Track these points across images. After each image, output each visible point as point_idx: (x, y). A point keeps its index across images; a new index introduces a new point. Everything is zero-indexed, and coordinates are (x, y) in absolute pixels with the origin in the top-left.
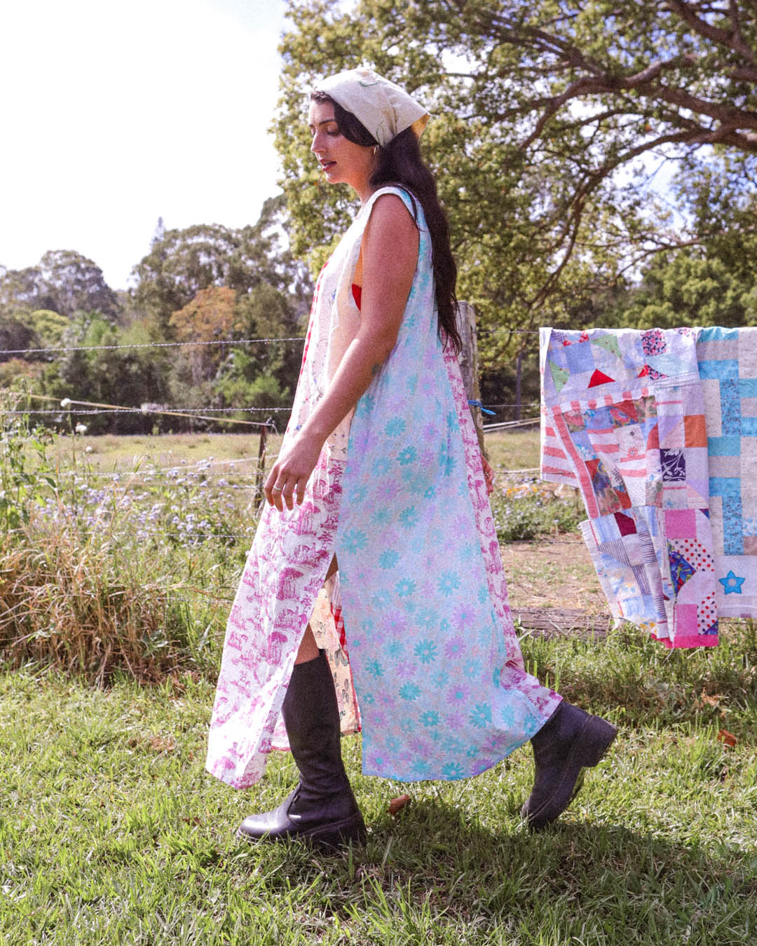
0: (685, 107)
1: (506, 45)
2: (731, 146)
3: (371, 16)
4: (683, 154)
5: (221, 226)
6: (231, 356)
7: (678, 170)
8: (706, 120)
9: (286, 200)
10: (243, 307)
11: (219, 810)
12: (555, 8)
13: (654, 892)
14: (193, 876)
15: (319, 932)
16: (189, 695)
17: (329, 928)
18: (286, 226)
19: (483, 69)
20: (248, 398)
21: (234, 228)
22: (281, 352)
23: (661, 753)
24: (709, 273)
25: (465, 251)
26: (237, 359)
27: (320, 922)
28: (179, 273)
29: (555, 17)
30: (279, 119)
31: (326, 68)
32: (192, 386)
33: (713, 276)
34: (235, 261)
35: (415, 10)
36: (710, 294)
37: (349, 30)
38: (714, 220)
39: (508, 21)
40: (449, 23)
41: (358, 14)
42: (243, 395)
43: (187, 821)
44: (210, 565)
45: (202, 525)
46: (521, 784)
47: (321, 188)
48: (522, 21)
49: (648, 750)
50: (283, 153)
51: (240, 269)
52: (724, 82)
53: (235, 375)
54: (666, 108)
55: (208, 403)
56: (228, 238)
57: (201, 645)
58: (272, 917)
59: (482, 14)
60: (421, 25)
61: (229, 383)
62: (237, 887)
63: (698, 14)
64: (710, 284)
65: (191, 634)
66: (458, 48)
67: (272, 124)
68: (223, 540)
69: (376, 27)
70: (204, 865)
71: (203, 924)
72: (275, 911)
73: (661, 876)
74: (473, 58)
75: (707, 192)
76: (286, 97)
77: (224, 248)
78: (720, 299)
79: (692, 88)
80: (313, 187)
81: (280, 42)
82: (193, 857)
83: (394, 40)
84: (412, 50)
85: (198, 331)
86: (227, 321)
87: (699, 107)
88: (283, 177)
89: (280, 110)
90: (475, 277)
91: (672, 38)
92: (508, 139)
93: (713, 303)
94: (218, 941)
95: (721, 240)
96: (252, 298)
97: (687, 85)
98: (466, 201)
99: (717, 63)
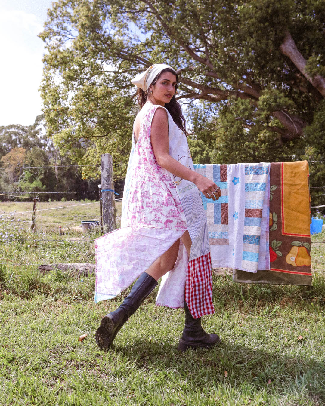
0: (190, 85)
1: (126, 61)
2: (206, 100)
3: (77, 49)
4: (189, 102)
5: (20, 125)
6: (24, 173)
7: (187, 108)
8: (197, 90)
9: (45, 116)
10: (28, 155)
11: (16, 342)
12: (144, 48)
13: (175, 366)
14: (5, 367)
15: (52, 386)
16: (5, 299)
17: (56, 384)
18: (45, 125)
19: (117, 70)
20: (30, 189)
21: (25, 126)
22: (43, 172)
23: (178, 316)
24: (198, 145)
25: (111, 136)
26: (26, 175)
27: (52, 382)
28: (5, 142)
29: (143, 51)
30: (42, 86)
31: (60, 67)
32: (9, 184)
33: (199, 146)
34: (26, 138)
35: (93, 48)
36: (198, 153)
37: (69, 54)
38: (200, 126)
39: (127, 53)
40: (105, 52)
41: (72, 48)
42: (28, 188)
43: (3, 346)
44: (14, 250)
45: (11, 236)
46: (127, 329)
47: (58, 112)
48: (132, 53)
49: (174, 315)
50: (44, 99)
51: (28, 141)
52: (203, 77)
53: (25, 180)
54: (183, 86)
55: (15, 191)
56: (23, 129)
57: (10, 281)
58: (34, 381)
59: (117, 50)
60: (95, 53)
61: (23, 183)
62: (21, 370)
63: (195, 52)
64: (198, 149)
65: (6, 276)
66: (108, 62)
67: (39, 88)
68: (19, 241)
69: (79, 53)
70: (9, 362)
71: (8, 385)
72: (36, 379)
73: (177, 361)
74: (114, 65)
75: (198, 115)
76: (45, 79)
77: (21, 133)
78: (202, 154)
79: (192, 79)
80: (55, 111)
81: (43, 58)
82: (5, 360)
83: (85, 58)
84: (92, 63)
85: (12, 164)
86: (22, 160)
87: (194, 86)
88: (44, 108)
89: (42, 83)
90: (114, 145)
91: (185, 61)
92: (127, 95)
93: (199, 156)
94: (14, 391)
95: (202, 133)
96: (32, 152)
97: (191, 77)
98: (111, 118)
99: (201, 70)
